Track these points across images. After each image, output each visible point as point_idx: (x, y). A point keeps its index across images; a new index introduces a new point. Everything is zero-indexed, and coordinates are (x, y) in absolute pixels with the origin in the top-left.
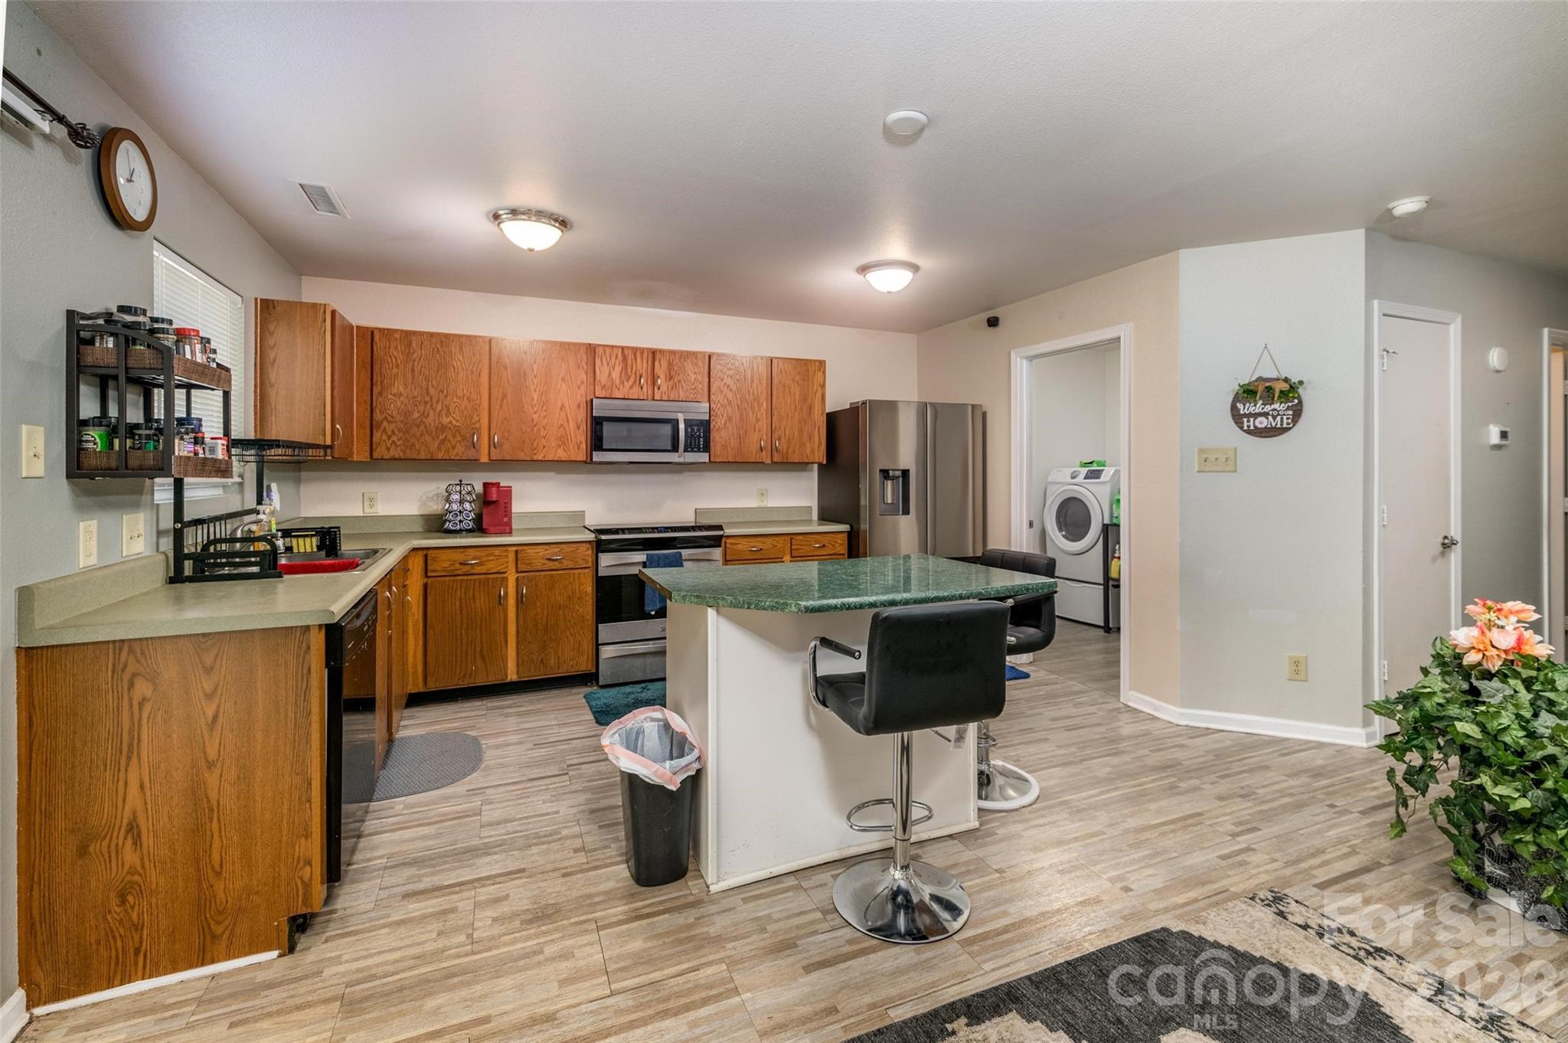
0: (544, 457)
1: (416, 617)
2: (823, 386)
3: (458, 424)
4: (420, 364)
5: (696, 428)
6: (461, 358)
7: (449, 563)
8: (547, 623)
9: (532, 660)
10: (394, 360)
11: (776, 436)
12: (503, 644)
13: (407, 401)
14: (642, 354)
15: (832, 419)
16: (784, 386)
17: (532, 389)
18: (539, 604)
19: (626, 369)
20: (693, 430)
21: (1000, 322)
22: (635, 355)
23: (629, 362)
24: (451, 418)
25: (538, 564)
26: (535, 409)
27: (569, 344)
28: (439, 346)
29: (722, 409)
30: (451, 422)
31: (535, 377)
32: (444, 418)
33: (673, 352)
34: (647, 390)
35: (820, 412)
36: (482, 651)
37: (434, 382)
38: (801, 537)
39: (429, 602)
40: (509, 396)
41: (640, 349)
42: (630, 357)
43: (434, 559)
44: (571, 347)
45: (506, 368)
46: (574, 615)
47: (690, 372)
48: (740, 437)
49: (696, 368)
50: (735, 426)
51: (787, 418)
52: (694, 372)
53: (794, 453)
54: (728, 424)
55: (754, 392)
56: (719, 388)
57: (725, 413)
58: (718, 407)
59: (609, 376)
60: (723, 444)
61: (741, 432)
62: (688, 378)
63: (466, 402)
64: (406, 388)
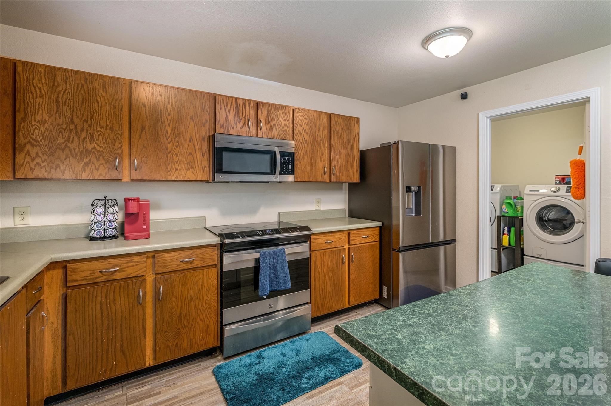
0: (177, 177)
1: (55, 326)
2: (358, 134)
3: (102, 149)
4: (65, 96)
5: (286, 158)
6: (104, 94)
7: (89, 272)
8: (181, 314)
9: (168, 346)
10: (38, 91)
11: (333, 164)
12: (142, 336)
13: (51, 127)
14: (249, 104)
15: (363, 154)
16: (338, 133)
17: (167, 124)
18: (174, 299)
19: (238, 114)
20: (284, 159)
21: (469, 96)
22: (245, 104)
23: (241, 109)
24: (94, 144)
25: (174, 266)
26: (169, 140)
27: (196, 92)
28: (83, 82)
29: (301, 146)
30: (95, 148)
31: (169, 115)
32: (89, 144)
33: (270, 105)
34: (253, 129)
35: (357, 150)
36: (122, 345)
37: (79, 113)
38: (355, 232)
39: (68, 310)
40: (147, 128)
41: (248, 100)
42: (241, 105)
43: (74, 270)
44: (198, 94)
45: (145, 106)
46: (204, 304)
47: (281, 119)
48: (312, 165)
49: (285, 117)
50: (309, 158)
51: (339, 153)
52: (284, 119)
53: (343, 175)
54: (305, 156)
55: (320, 135)
56: (300, 131)
57: (303, 148)
58: (299, 144)
59: (226, 118)
60: (302, 169)
61: (313, 161)
62: (280, 123)
63: (109, 131)
64: (50, 116)
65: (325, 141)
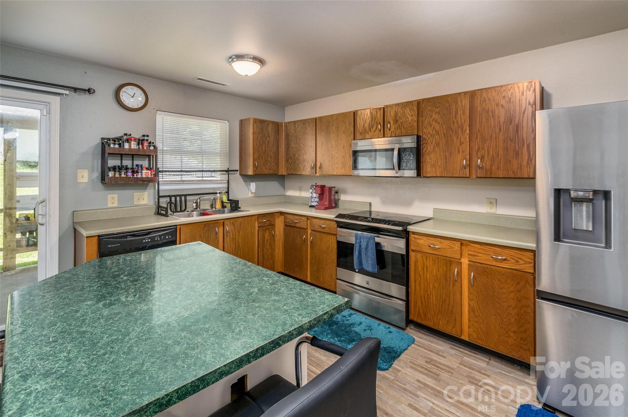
0: (337, 173)
4: (298, 134)
5: (408, 153)
6: (309, 129)
7: (290, 220)
10: (292, 134)
13: (295, 150)
14: (380, 110)
16: (488, 112)
17: (332, 139)
19: (372, 121)
22: (376, 111)
23: (374, 116)
26: (333, 149)
28: (303, 125)
29: (431, 139)
30: (306, 158)
31: (333, 133)
32: (304, 156)
34: (383, 132)
35: (531, 129)
36: (298, 263)
37: (302, 141)
40: (324, 144)
42: (374, 113)
43: (286, 217)
44: (347, 114)
45: (323, 131)
47: (408, 116)
48: (446, 158)
49: (412, 112)
50: (441, 150)
51: (491, 139)
52: (411, 115)
53: (498, 169)
54: (436, 149)
55: (457, 121)
56: (429, 122)
57: (434, 141)
58: (428, 137)
59: (363, 127)
60: (432, 163)
61: (447, 154)
62: (407, 120)
63: (311, 148)
64: (294, 145)
65: (465, 128)
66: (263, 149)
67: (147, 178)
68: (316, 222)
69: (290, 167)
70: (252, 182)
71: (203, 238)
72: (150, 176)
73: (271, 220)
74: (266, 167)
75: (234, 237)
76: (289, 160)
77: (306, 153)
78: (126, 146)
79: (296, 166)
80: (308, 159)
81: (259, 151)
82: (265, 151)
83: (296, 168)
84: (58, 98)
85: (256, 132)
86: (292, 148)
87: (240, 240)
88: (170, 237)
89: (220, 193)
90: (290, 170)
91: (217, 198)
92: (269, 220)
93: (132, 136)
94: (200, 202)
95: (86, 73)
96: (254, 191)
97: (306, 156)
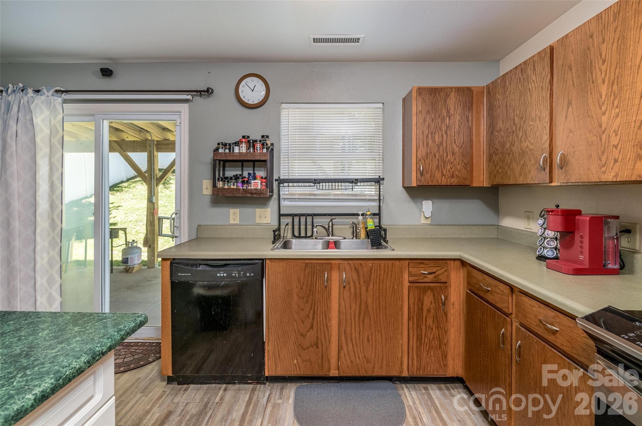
0: (616, 175)
3: (532, 147)
4: (510, 98)
6: (534, 78)
10: (498, 102)
13: (504, 134)
17: (600, 82)
25: (533, 321)
26: (604, 108)
28: (520, 75)
30: (527, 146)
31: (604, 62)
32: (524, 143)
37: (518, 111)
40: (574, 101)
45: (570, 68)
63: (538, 122)
64: (503, 124)
66: (437, 140)
67: (256, 189)
68: (533, 306)
69: (496, 171)
70: (427, 199)
71: (304, 284)
72: (259, 187)
73: (439, 272)
74: (442, 172)
75: (358, 292)
76: (494, 156)
77: (526, 135)
78: (236, 150)
79: (507, 168)
80: (531, 150)
81: (427, 144)
82: (442, 143)
83: (507, 172)
84: (186, 106)
85: (420, 112)
86: (498, 132)
87: (370, 300)
88: (252, 275)
89: (363, 215)
90: (495, 176)
91: (359, 222)
92: (435, 273)
93: (251, 138)
94: (332, 227)
95: (209, 73)
96: (428, 214)
97: (528, 142)
